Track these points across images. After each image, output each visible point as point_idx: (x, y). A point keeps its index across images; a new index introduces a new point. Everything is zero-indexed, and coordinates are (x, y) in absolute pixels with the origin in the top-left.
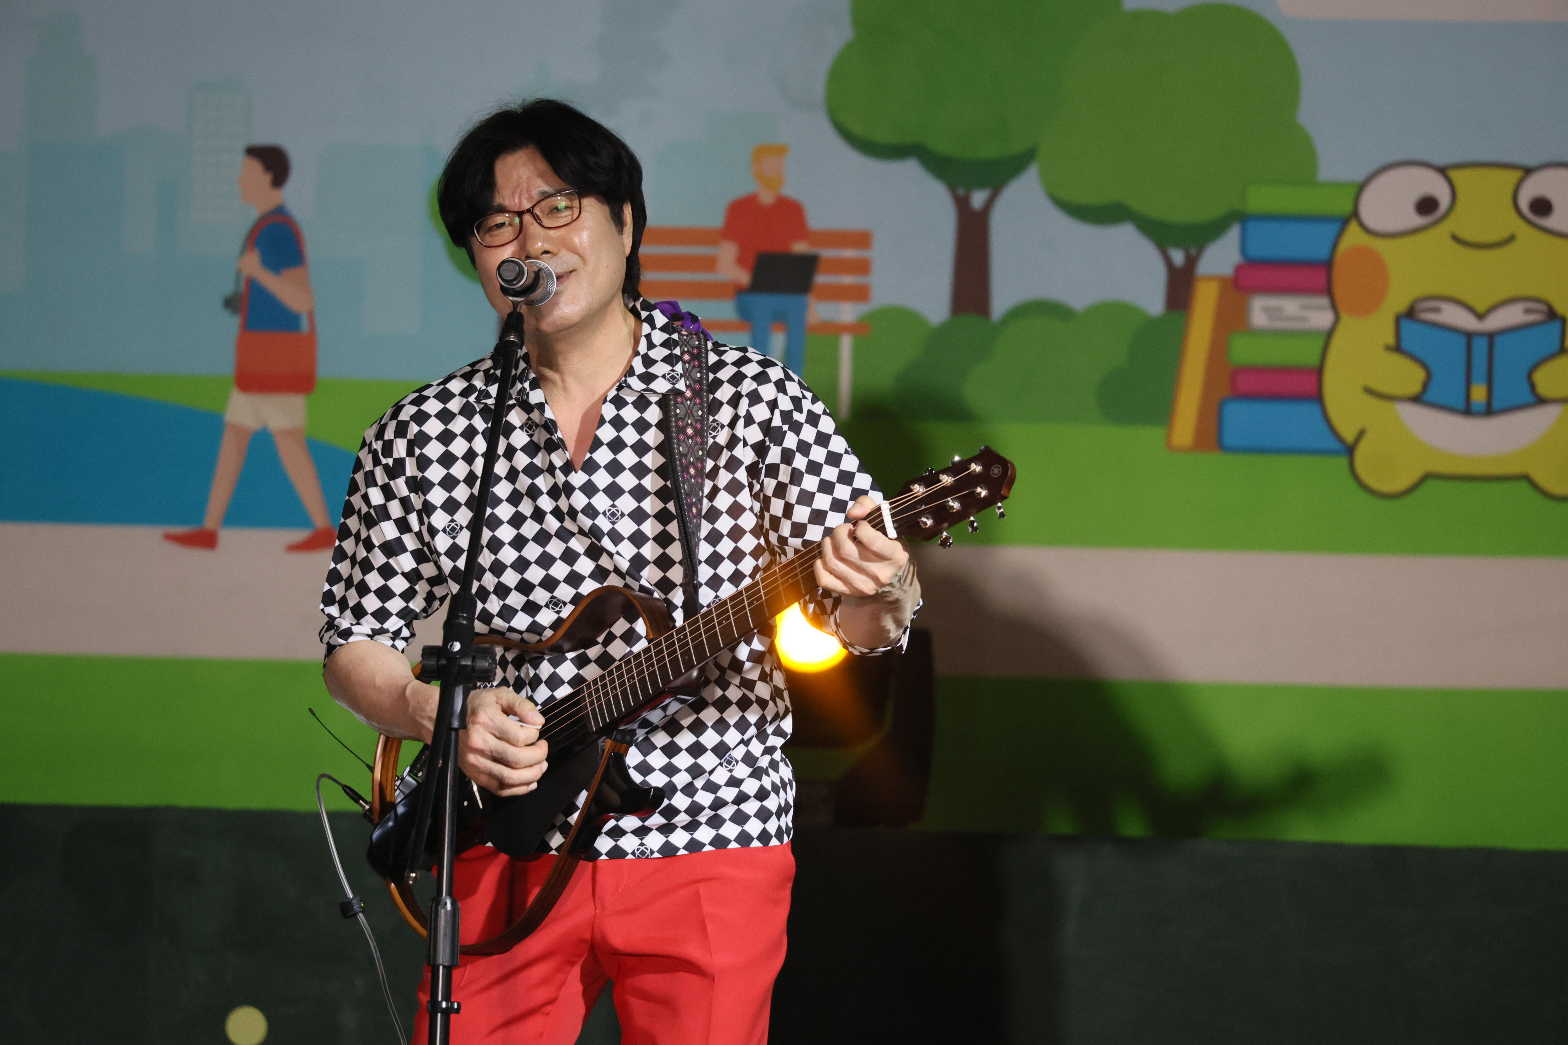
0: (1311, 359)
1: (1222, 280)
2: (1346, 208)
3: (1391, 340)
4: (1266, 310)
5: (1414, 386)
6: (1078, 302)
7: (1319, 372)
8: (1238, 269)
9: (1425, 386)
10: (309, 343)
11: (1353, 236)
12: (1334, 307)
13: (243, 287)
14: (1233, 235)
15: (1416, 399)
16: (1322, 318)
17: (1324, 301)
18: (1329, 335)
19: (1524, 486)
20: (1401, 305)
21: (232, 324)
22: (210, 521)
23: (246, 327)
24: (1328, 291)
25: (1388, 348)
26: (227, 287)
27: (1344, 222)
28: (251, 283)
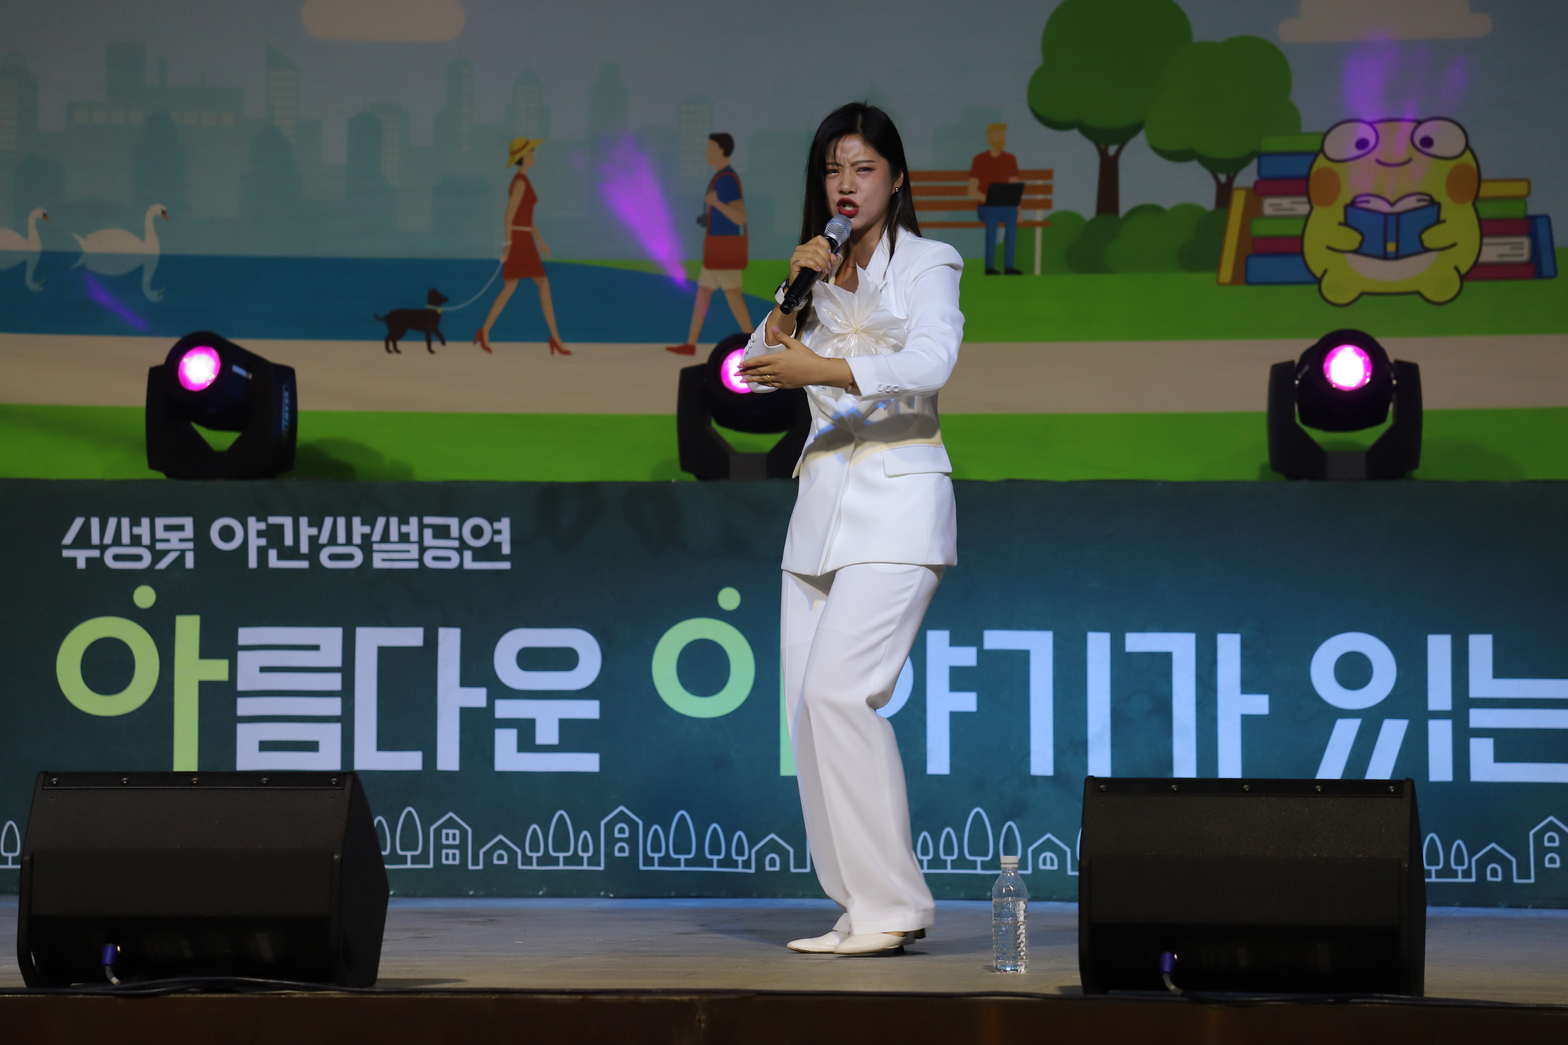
0: (1298, 231)
1: (1247, 190)
2: (1317, 147)
3: (1342, 219)
4: (1272, 205)
5: (1355, 245)
6: (1167, 204)
7: (1301, 239)
8: (1256, 183)
9: (1361, 243)
10: (745, 240)
11: (1321, 163)
12: (1310, 202)
13: (708, 211)
14: (1254, 165)
15: (1356, 252)
16: (1304, 209)
17: (1305, 199)
18: (1307, 217)
19: (1417, 297)
20: (1348, 200)
21: (703, 231)
22: (691, 341)
23: (710, 233)
24: (1306, 193)
25: (1340, 224)
26: (700, 212)
27: (1315, 155)
28: (713, 210)
